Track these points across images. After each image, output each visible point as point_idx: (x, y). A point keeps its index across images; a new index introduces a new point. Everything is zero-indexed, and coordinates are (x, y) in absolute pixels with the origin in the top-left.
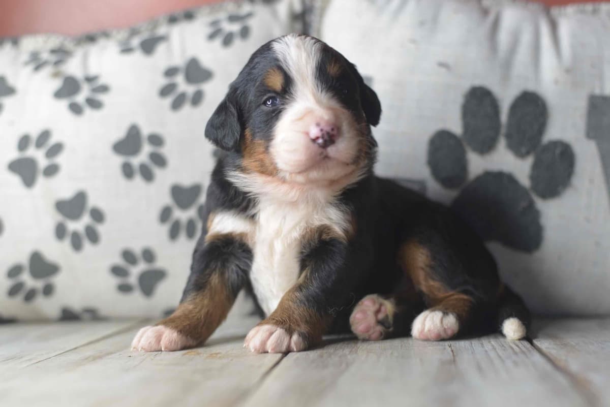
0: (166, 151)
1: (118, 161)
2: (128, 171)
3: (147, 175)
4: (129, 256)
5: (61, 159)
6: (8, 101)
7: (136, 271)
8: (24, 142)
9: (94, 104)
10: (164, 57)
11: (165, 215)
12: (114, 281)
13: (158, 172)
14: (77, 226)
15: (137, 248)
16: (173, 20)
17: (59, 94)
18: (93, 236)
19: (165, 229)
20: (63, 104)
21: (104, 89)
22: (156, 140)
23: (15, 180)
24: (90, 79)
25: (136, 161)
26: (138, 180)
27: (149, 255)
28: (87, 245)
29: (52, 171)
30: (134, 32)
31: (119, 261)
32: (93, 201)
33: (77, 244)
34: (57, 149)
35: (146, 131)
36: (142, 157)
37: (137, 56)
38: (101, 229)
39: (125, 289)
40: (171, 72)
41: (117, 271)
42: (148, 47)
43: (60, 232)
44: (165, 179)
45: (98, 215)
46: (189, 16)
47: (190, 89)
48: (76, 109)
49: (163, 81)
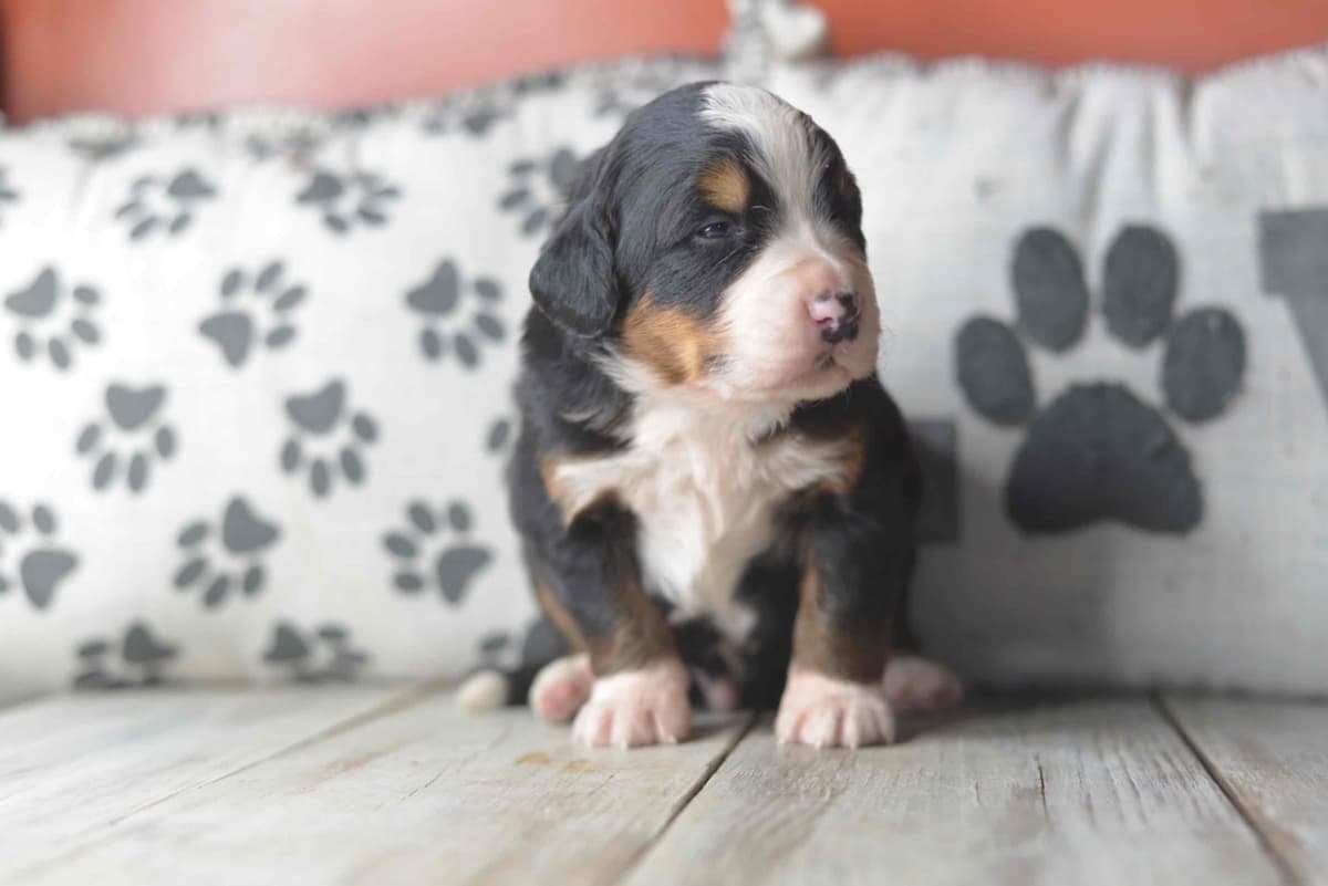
0: (506, 310)
1: (411, 324)
2: (431, 345)
3: (468, 355)
4: (421, 516)
5: (301, 316)
6: (204, 211)
7: (433, 547)
8: (232, 282)
9: (371, 217)
10: (505, 143)
11: (498, 436)
12: (386, 566)
13: (488, 350)
14: (324, 446)
15: (438, 500)
16: (522, 87)
17: (305, 198)
18: (353, 468)
19: (496, 464)
20: (311, 217)
21: (391, 193)
22: (486, 289)
23: (208, 355)
24: (366, 180)
25: (449, 326)
26: (449, 365)
27: (460, 516)
28: (340, 486)
29: (281, 337)
30: (446, 103)
31: (399, 523)
32: (359, 399)
33: (320, 483)
34: (294, 296)
35: (470, 269)
36: (460, 320)
37: (456, 143)
38: (372, 456)
39: (408, 583)
40: (521, 168)
41: (397, 545)
42: (478, 124)
43: (290, 457)
45: (366, 429)
46: (553, 81)
48: (336, 224)
49: (502, 184)
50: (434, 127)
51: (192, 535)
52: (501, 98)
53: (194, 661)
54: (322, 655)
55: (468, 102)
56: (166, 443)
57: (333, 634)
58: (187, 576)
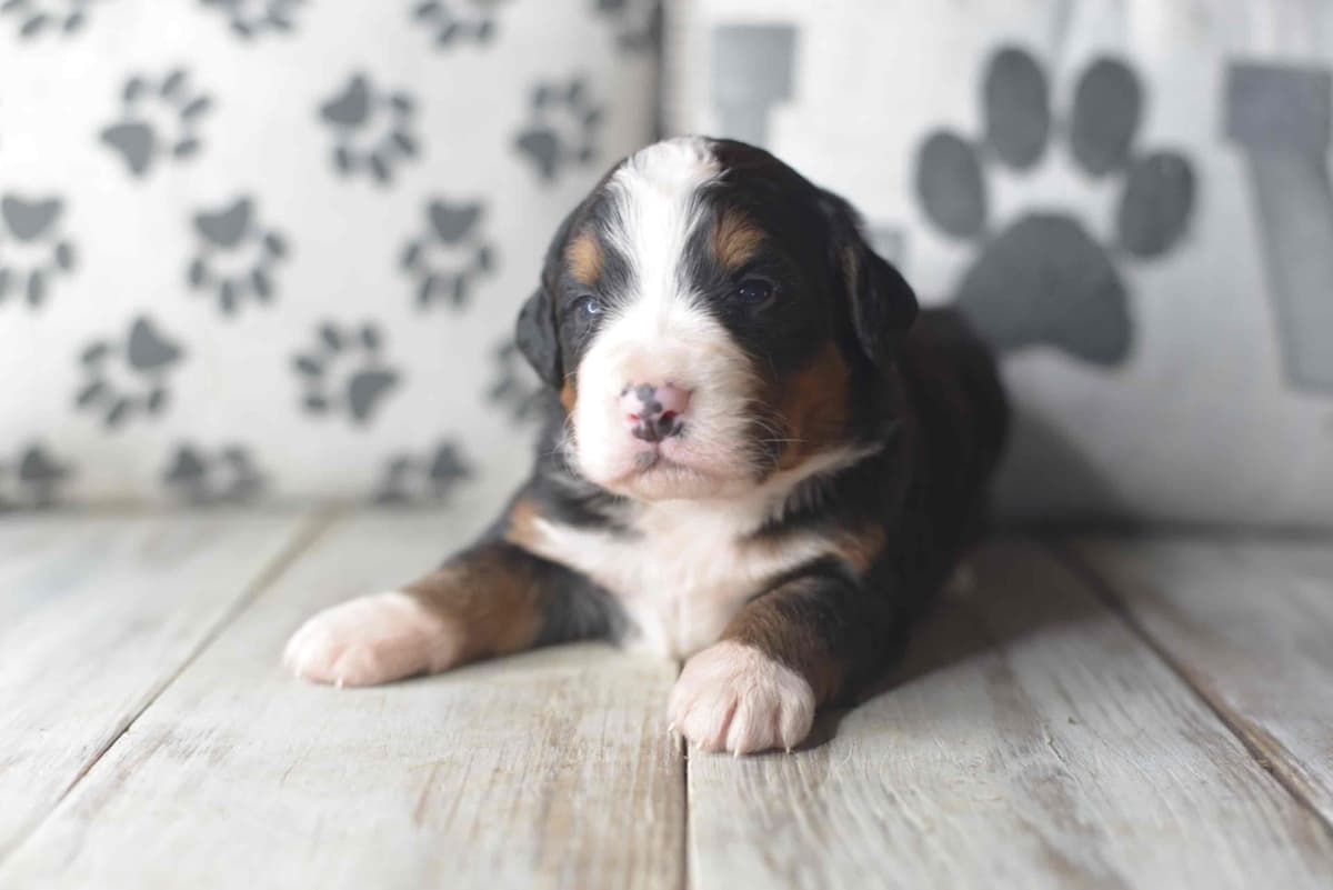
0: (422, 127)
1: (321, 140)
2: (343, 161)
3: (380, 169)
4: (331, 337)
5: (208, 127)
6: (99, 10)
7: (343, 369)
8: (133, 89)
9: (279, 22)
11: (411, 257)
14: (235, 263)
15: (349, 317)
18: (261, 286)
20: (216, 21)
22: (402, 104)
23: (108, 167)
25: (362, 142)
27: (370, 338)
28: (249, 304)
29: (187, 148)
31: (311, 345)
32: (272, 214)
33: (228, 299)
34: (197, 108)
36: (373, 134)
38: (286, 277)
39: (315, 404)
43: (197, 275)
44: (416, 184)
45: (275, 246)
47: (472, 14)
48: (243, 29)
51: (94, 354)
53: (92, 482)
54: (221, 477)
56: (65, 257)
57: (236, 456)
58: (89, 395)
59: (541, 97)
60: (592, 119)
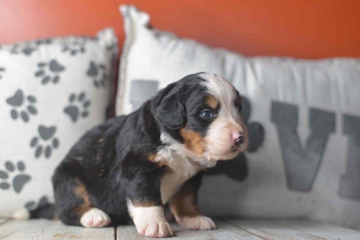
0: (37, 105)
1: (9, 108)
2: (14, 115)
3: (25, 118)
4: (9, 165)
7: (12, 175)
11: (34, 142)
13: (32, 117)
15: (15, 161)
16: (39, 43)
19: (33, 151)
21: (2, 70)
22: (32, 99)
25: (20, 109)
26: (20, 120)
27: (21, 166)
31: (3, 168)
35: (26, 93)
36: (23, 108)
37: (21, 57)
39: (4, 186)
40: (41, 65)
41: (2, 175)
42: (27, 52)
44: (35, 121)
46: (48, 41)
47: (52, 75)
49: (36, 69)
50: (14, 52)
52: (33, 45)
55: (23, 46)
59: (72, 98)
60: (87, 104)
